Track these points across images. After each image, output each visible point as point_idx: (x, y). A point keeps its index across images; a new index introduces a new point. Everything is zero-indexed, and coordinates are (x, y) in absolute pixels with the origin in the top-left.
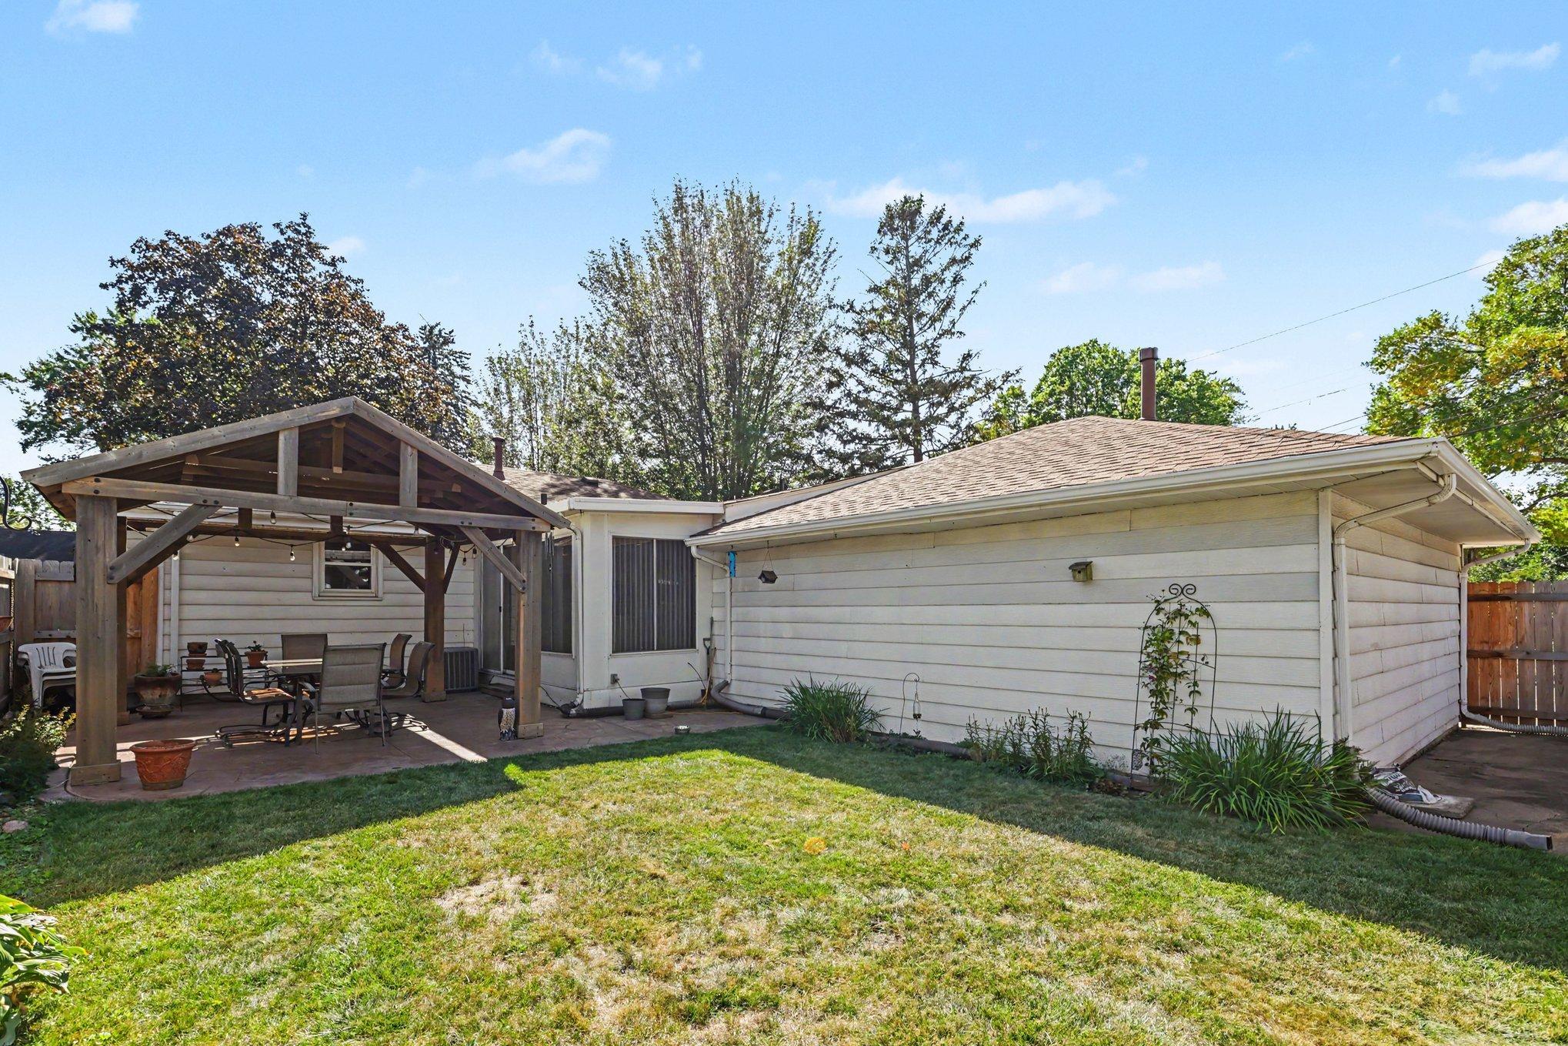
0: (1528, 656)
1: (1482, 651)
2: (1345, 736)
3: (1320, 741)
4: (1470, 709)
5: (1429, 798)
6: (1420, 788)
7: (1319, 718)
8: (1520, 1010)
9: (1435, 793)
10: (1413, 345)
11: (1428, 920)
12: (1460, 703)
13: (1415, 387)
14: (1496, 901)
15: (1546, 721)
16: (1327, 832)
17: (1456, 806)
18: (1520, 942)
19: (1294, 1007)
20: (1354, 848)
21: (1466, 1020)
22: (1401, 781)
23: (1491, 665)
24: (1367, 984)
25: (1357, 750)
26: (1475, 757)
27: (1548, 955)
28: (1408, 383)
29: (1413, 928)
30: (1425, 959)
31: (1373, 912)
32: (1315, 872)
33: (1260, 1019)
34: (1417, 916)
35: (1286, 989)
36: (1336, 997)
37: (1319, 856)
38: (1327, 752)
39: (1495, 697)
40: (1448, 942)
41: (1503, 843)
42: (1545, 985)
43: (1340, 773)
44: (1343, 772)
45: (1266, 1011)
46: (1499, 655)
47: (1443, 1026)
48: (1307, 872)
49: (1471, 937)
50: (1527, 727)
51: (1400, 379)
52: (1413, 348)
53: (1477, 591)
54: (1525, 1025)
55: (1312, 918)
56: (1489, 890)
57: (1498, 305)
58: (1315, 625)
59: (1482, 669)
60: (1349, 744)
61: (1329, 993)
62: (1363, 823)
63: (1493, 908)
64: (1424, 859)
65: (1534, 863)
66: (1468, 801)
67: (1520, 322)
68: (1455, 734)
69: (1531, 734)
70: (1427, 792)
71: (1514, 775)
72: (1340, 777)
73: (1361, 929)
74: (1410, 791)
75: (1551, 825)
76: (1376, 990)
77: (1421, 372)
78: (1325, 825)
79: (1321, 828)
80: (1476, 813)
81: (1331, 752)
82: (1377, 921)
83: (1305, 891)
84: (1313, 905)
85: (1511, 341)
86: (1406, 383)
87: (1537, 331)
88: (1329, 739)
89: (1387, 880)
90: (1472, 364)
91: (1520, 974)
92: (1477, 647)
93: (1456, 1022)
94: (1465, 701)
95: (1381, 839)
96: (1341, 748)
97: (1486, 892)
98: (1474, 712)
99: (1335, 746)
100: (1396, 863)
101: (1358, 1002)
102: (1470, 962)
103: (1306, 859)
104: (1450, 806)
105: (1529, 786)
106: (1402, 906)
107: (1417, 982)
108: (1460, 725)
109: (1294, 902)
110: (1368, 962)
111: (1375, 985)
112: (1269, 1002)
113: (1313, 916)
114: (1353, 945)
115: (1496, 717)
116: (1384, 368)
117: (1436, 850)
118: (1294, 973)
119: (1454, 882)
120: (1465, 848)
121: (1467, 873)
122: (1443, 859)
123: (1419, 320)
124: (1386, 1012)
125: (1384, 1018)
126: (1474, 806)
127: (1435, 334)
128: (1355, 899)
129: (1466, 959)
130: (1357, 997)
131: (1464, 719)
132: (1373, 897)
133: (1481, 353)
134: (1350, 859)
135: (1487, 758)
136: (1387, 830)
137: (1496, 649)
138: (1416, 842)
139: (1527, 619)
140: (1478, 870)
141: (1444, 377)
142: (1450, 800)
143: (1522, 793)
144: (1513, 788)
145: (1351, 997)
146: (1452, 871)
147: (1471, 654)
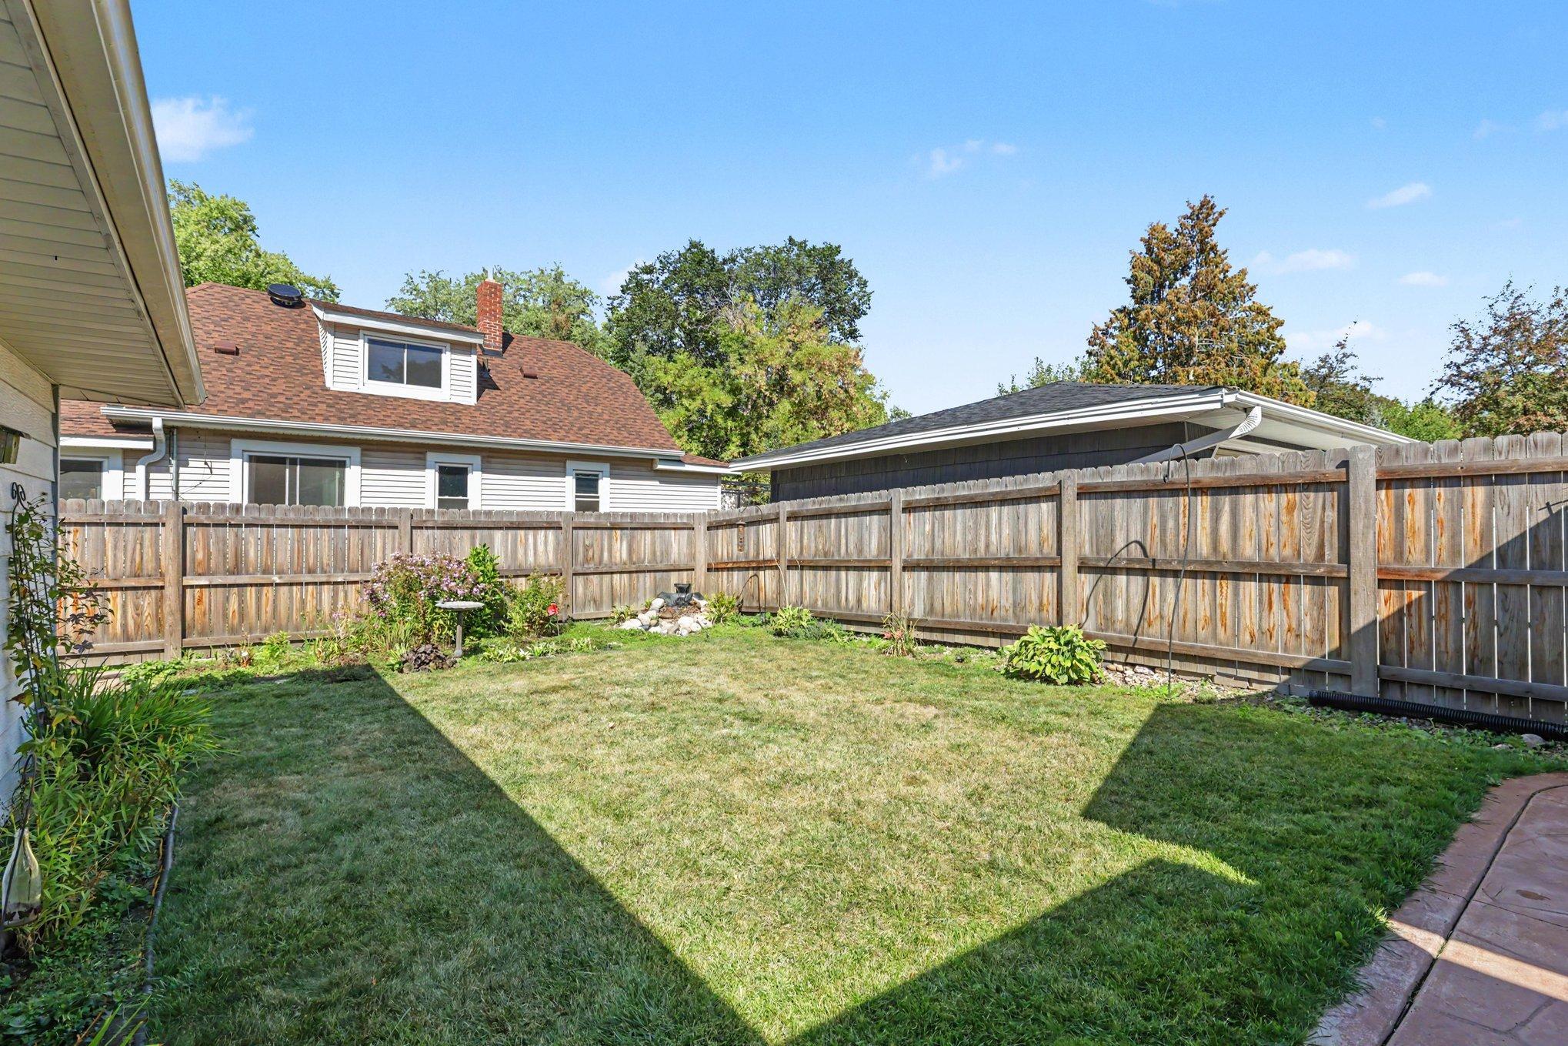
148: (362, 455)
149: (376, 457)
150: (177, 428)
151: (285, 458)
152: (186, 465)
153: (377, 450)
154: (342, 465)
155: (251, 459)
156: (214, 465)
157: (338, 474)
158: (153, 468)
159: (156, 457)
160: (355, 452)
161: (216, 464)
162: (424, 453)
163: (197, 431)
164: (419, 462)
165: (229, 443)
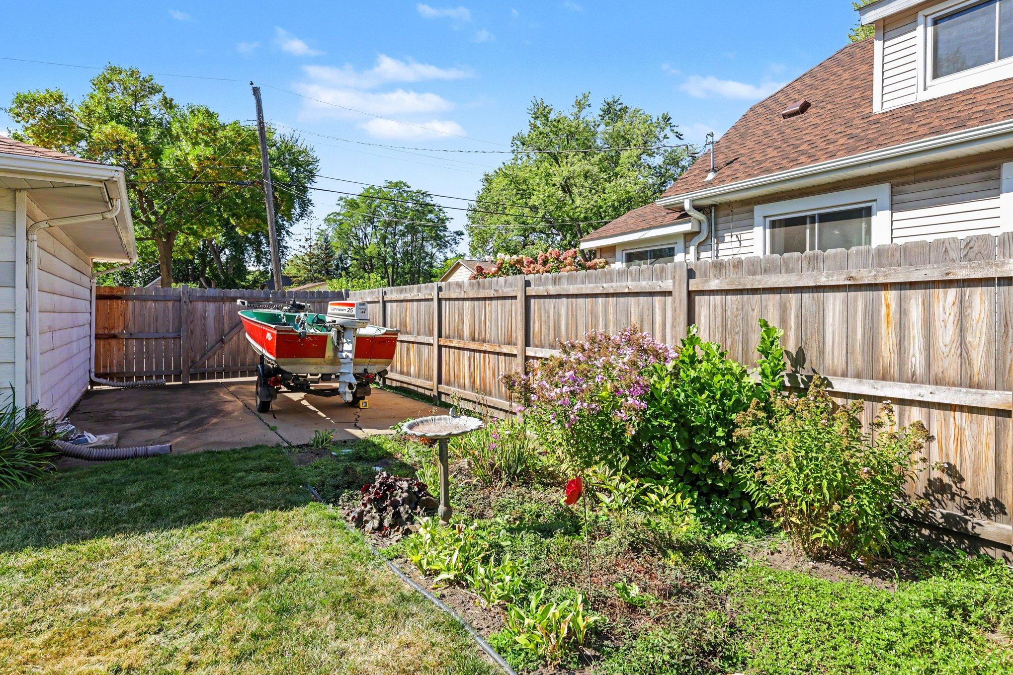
0: (131, 336)
1: (105, 334)
2: (34, 402)
3: (15, 408)
4: (97, 375)
5: (92, 438)
6: (85, 433)
7: (13, 388)
8: (197, 554)
9: (95, 434)
10: (42, 108)
11: (125, 522)
12: (90, 371)
13: (44, 141)
14: (158, 493)
15: (140, 378)
16: (27, 485)
17: (110, 441)
18: (181, 513)
19: (57, 637)
20: (50, 490)
21: (174, 576)
22: (72, 431)
23: (109, 344)
24: (105, 587)
25: (44, 411)
26: (106, 407)
27: (197, 514)
28: (39, 137)
29: (118, 531)
30: (134, 549)
31: (88, 532)
32: (28, 519)
33: (30, 666)
34: (117, 522)
35: (45, 625)
36: (86, 609)
37: (25, 505)
38: (21, 416)
39: (111, 366)
40: (142, 532)
41: (146, 456)
42: (201, 533)
43: (33, 433)
44: (33, 432)
45: (33, 656)
46: (114, 336)
47: (163, 588)
48: (22, 521)
49: (153, 521)
50: (129, 383)
51: (33, 131)
52: (44, 110)
53: (102, 292)
54: (203, 562)
55: (42, 557)
56: (151, 488)
57: (99, 103)
58: (11, 309)
59: (104, 347)
60: (39, 408)
61: (81, 609)
62: (53, 469)
63: (159, 498)
64: (104, 482)
65: (166, 463)
66: (115, 435)
67: (112, 119)
68: (88, 395)
69: (133, 387)
70: (90, 435)
71: (133, 413)
72: (33, 436)
73: (84, 548)
74: (79, 436)
75: (163, 438)
76: (113, 587)
77: (48, 131)
78: (22, 479)
79: (20, 482)
80: (123, 442)
81: (24, 416)
82: (92, 538)
83: (27, 538)
84: (38, 546)
85: (107, 129)
86: (37, 135)
87: (122, 128)
88: (21, 404)
89: (88, 505)
90: (82, 137)
91: (188, 533)
92: (101, 332)
93: (169, 581)
94: (93, 370)
95: (70, 477)
96: (33, 412)
97: (148, 491)
98: (99, 377)
99: (28, 410)
100: (87, 491)
101: (105, 603)
102: (160, 538)
103: (16, 512)
104: (106, 441)
105: (144, 418)
106: (105, 519)
107: (136, 567)
108: (89, 387)
109: (21, 551)
110: (99, 570)
111: (111, 584)
112: (33, 646)
113: (43, 555)
114: (82, 562)
115: (112, 379)
116: (20, 119)
117: (109, 473)
118: (45, 609)
119: (130, 490)
120: (126, 466)
121: (134, 482)
122: (117, 477)
123: (47, 91)
124: (126, 600)
125: (127, 604)
126: (119, 438)
127: (58, 106)
128: (69, 528)
129: (156, 537)
130: (101, 601)
131: (93, 383)
132: (81, 521)
133: (89, 132)
134: (52, 498)
135: (114, 406)
136: (70, 469)
137: (113, 332)
138: (95, 472)
139: (130, 312)
140: (140, 477)
141: (64, 140)
142: (104, 437)
143: (141, 424)
144: (135, 422)
145: (98, 604)
146: (124, 484)
147: (98, 337)
148: (893, 194)
149: (912, 192)
150: (714, 205)
151: (805, 217)
152: (723, 242)
153: (916, 181)
154: (867, 213)
155: (774, 225)
156: (744, 237)
157: (864, 225)
158: (702, 248)
159: (702, 237)
160: (883, 191)
161: (745, 236)
162: (998, 168)
163: (729, 204)
164: (992, 183)
165: (752, 211)
